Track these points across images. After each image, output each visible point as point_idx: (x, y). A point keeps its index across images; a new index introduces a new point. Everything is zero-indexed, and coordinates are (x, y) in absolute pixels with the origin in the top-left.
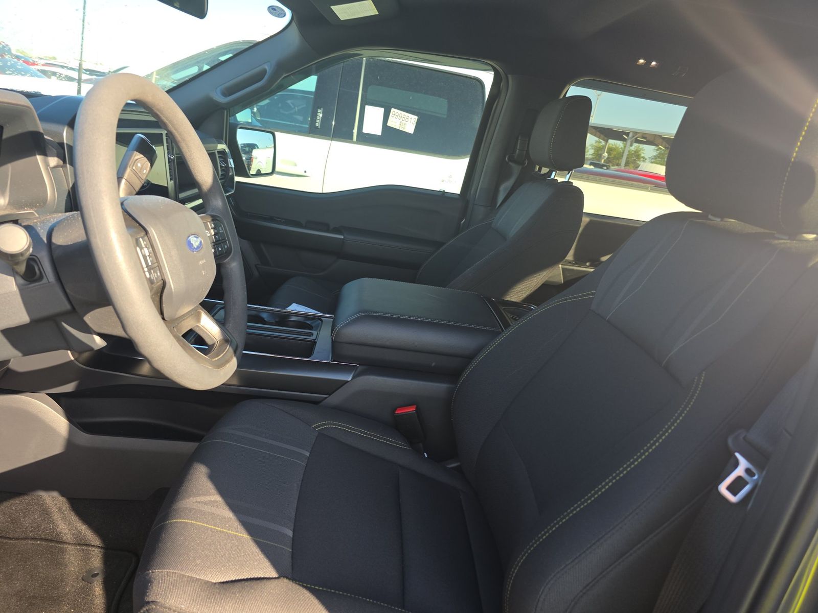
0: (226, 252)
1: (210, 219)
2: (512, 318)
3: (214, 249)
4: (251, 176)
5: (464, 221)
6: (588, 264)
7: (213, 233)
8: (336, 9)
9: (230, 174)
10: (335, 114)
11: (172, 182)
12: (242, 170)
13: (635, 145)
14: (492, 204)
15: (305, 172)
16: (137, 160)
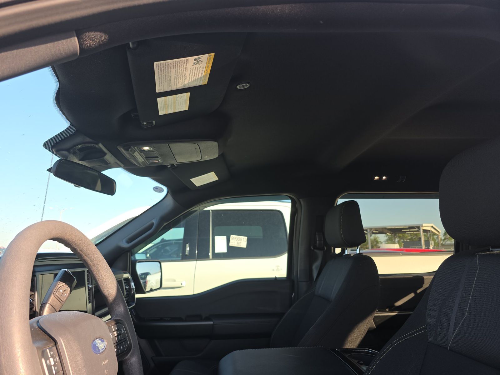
0: (127, 350)
1: (114, 323)
2: (359, 363)
3: (117, 348)
4: (146, 292)
5: (294, 294)
6: (387, 310)
7: (116, 335)
8: (194, 180)
9: (132, 293)
10: (197, 245)
11: (91, 304)
12: (140, 289)
13: (373, 235)
14: (310, 280)
15: (182, 284)
16: (59, 287)
